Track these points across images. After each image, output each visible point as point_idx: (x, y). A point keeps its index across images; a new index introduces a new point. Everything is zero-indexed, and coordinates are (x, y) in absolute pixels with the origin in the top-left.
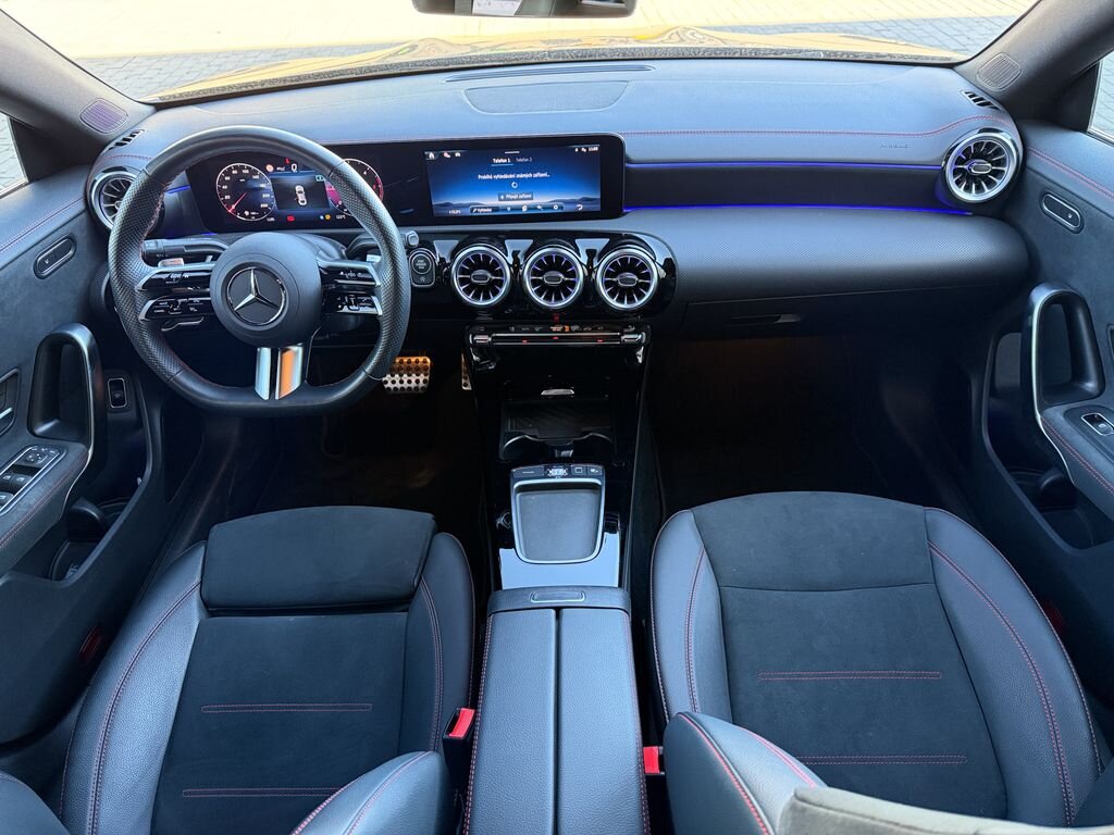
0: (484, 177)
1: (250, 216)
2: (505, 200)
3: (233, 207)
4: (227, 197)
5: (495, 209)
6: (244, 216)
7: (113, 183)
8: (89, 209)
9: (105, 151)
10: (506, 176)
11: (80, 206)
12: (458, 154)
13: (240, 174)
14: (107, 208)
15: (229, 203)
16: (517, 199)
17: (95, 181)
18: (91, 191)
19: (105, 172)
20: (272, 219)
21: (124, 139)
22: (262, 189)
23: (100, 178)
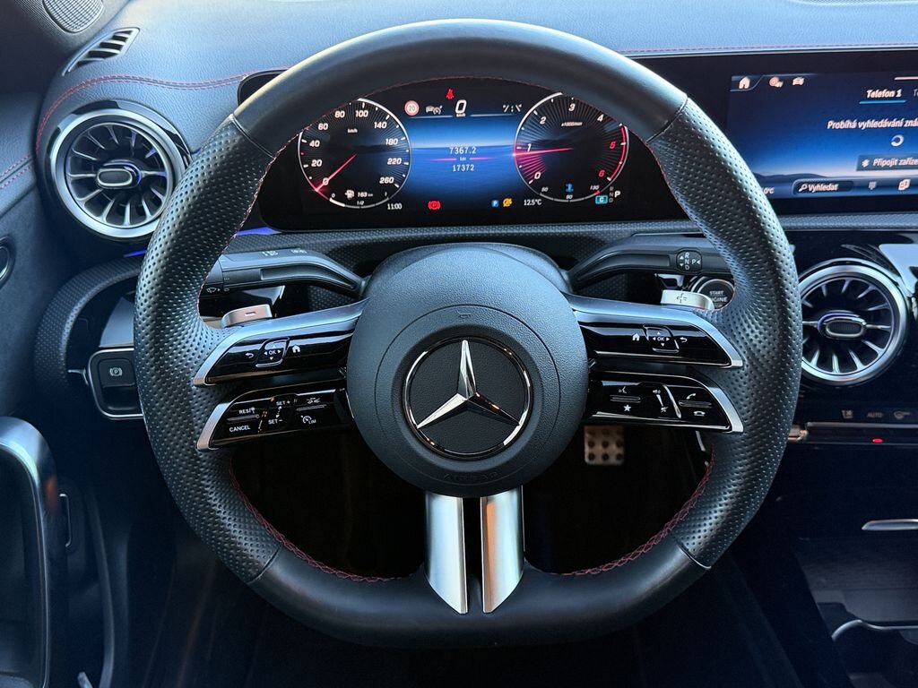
0: (842, 125)
1: (356, 198)
2: (871, 168)
3: (326, 181)
4: (317, 163)
5: (845, 185)
6: (342, 198)
7: (94, 132)
8: (43, 186)
9: (70, 67)
10: (884, 124)
11: (25, 179)
12: (799, 81)
13: (351, 120)
14: (77, 182)
15: (318, 174)
16: (894, 168)
17: (57, 132)
18: (49, 150)
19: (80, 112)
20: (398, 206)
21: (103, 45)
22: (390, 148)
23: (68, 127)
